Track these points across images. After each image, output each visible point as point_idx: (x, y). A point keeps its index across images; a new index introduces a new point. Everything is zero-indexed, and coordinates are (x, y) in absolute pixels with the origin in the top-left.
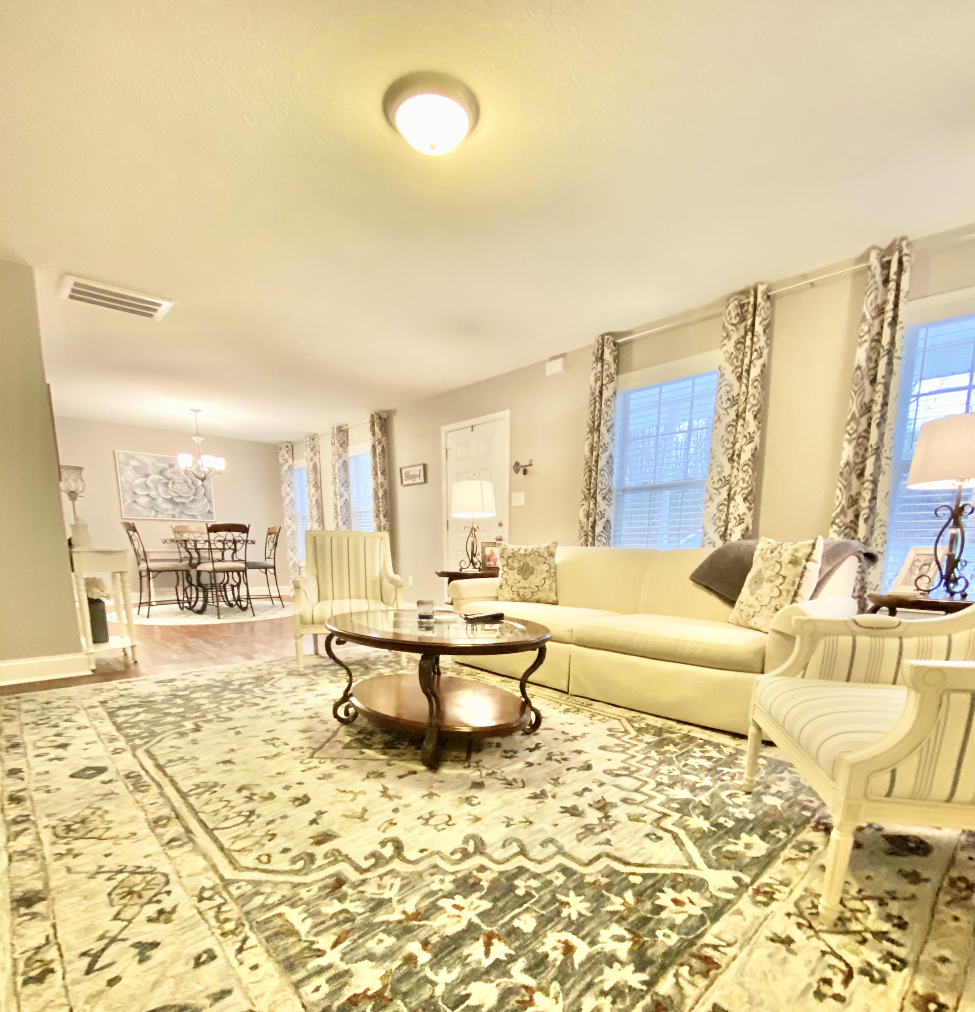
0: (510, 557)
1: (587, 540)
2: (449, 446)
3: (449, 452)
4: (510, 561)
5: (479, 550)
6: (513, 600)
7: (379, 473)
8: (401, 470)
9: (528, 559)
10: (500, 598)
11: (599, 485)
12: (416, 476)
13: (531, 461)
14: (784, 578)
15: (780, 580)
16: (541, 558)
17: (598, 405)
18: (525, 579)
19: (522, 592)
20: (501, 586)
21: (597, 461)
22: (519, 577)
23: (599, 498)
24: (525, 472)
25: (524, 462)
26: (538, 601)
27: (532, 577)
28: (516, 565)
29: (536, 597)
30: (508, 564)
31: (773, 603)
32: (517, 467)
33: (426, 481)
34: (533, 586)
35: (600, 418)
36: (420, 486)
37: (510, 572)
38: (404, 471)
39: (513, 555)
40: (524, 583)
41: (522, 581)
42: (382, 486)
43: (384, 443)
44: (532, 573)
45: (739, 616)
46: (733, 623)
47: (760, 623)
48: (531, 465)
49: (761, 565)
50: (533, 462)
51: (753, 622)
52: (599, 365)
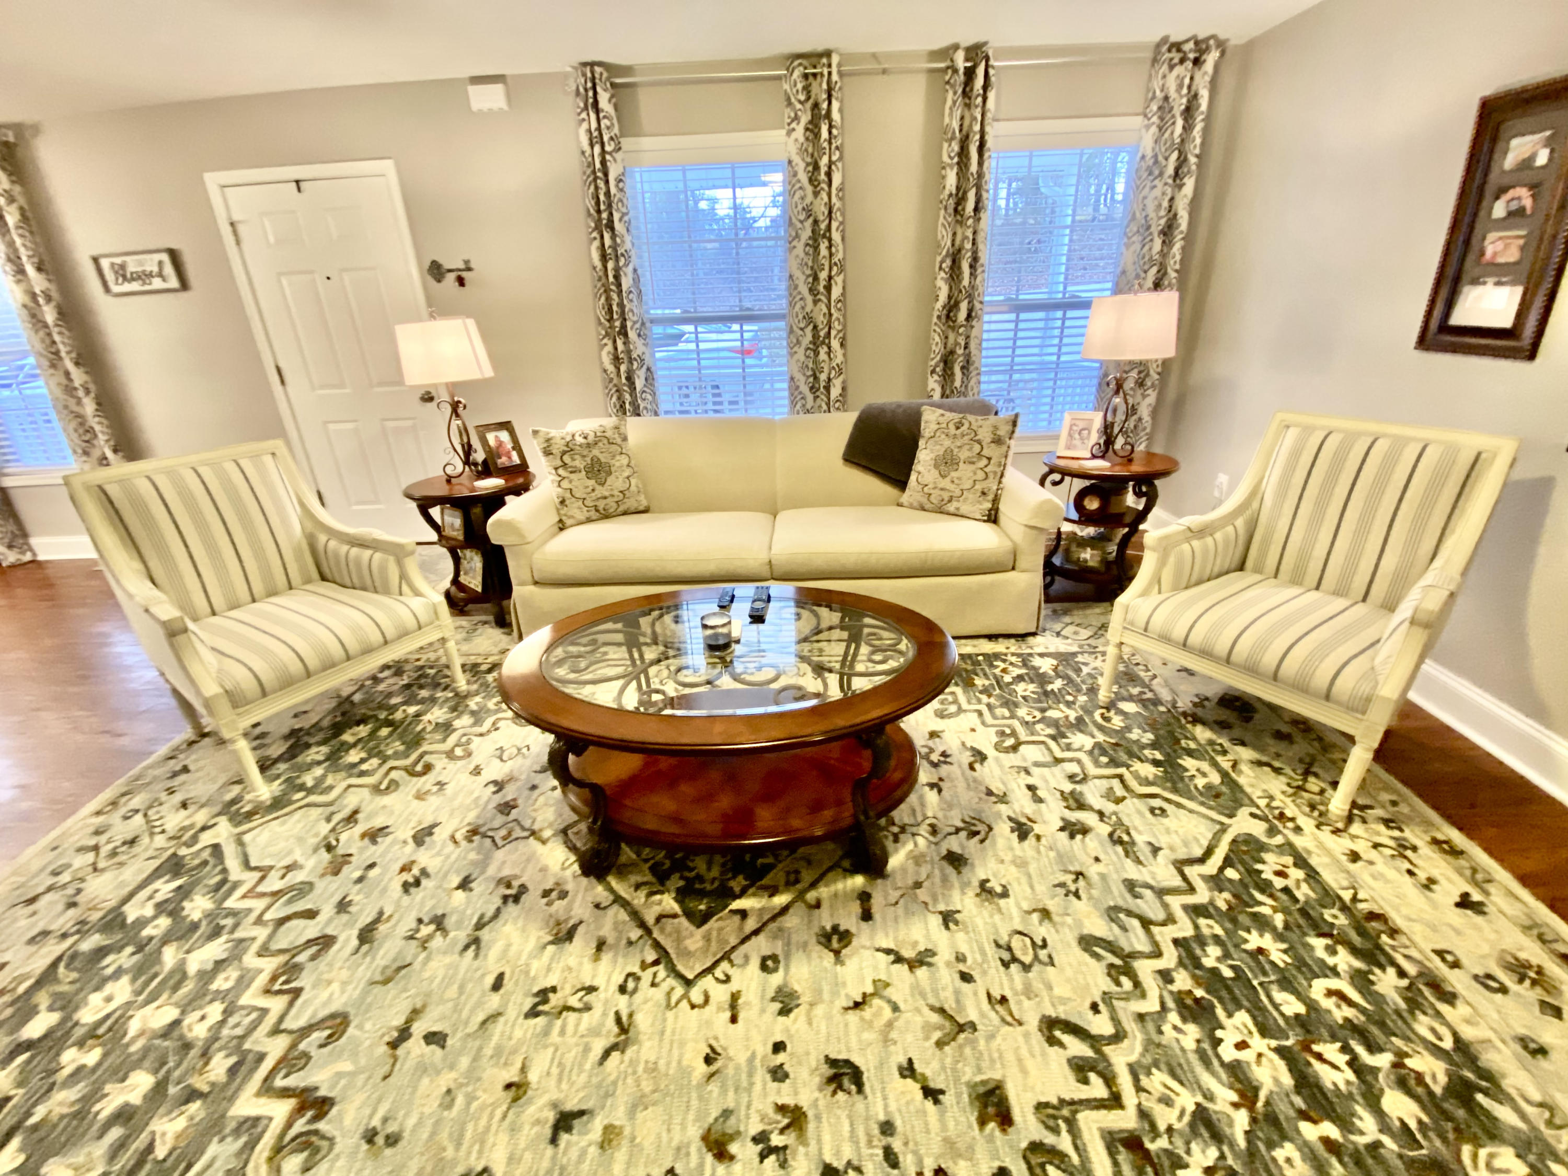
0: (564, 453)
1: (622, 406)
2: (236, 217)
3: (241, 229)
4: (567, 458)
5: (476, 443)
6: (589, 520)
7: (30, 270)
8: (96, 260)
9: (596, 452)
10: (568, 522)
11: (629, 315)
12: (150, 275)
13: (467, 262)
14: (989, 459)
15: (985, 462)
16: (614, 447)
17: (601, 184)
18: (603, 484)
19: (601, 504)
20: (563, 502)
21: (617, 277)
22: (591, 483)
23: (632, 335)
24: (461, 281)
25: (451, 261)
26: (625, 513)
27: (610, 480)
28: (579, 463)
29: (622, 508)
30: (565, 465)
31: (979, 487)
32: (436, 271)
33: (184, 285)
34: (616, 493)
35: (610, 206)
36: (170, 296)
37: (573, 476)
38: (105, 263)
39: (569, 449)
40: (601, 491)
41: (598, 487)
42: (49, 299)
43: (22, 201)
44: (610, 473)
45: (924, 500)
46: (911, 507)
47: (965, 509)
48: (469, 269)
49: (947, 443)
50: (472, 265)
51: (951, 508)
52: (593, 116)
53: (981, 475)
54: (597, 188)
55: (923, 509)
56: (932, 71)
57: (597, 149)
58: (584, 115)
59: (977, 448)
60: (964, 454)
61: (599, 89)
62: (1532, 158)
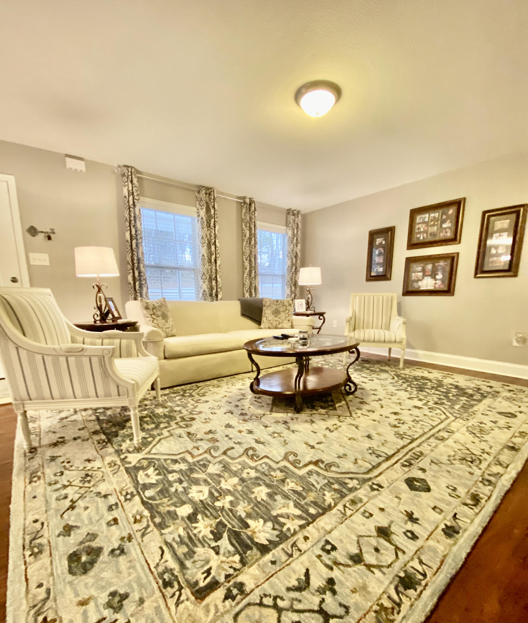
0: (153, 308)
4: (155, 311)
9: (163, 309)
13: (52, 230)
15: (288, 311)
16: (167, 308)
17: (132, 210)
19: (167, 331)
24: (49, 238)
25: (42, 228)
26: (171, 336)
27: (169, 321)
29: (172, 333)
30: (154, 314)
31: (287, 319)
32: (32, 231)
34: (171, 326)
35: (135, 219)
37: (157, 318)
40: (167, 325)
45: (270, 325)
46: (265, 328)
47: (284, 326)
48: (54, 233)
49: (275, 307)
50: (55, 231)
51: (280, 326)
52: (130, 185)
53: (287, 315)
54: (130, 211)
55: (269, 328)
56: (237, 202)
57: (131, 198)
58: (126, 184)
59: (285, 307)
60: (281, 309)
61: (133, 176)
62: (382, 243)
